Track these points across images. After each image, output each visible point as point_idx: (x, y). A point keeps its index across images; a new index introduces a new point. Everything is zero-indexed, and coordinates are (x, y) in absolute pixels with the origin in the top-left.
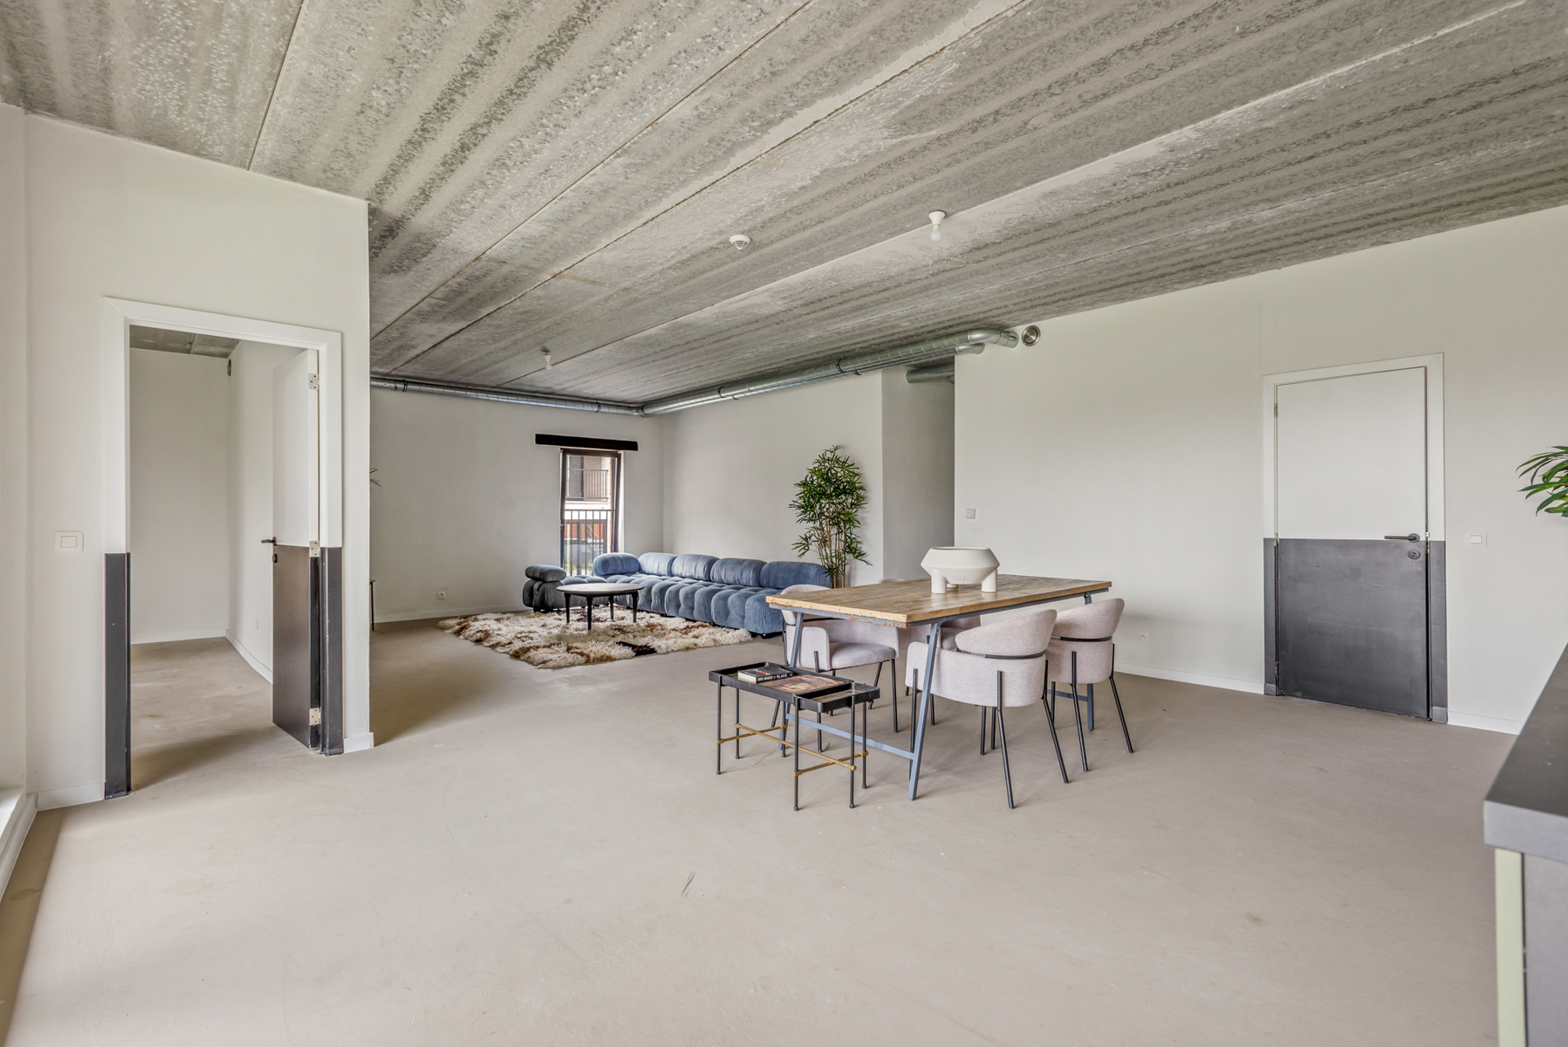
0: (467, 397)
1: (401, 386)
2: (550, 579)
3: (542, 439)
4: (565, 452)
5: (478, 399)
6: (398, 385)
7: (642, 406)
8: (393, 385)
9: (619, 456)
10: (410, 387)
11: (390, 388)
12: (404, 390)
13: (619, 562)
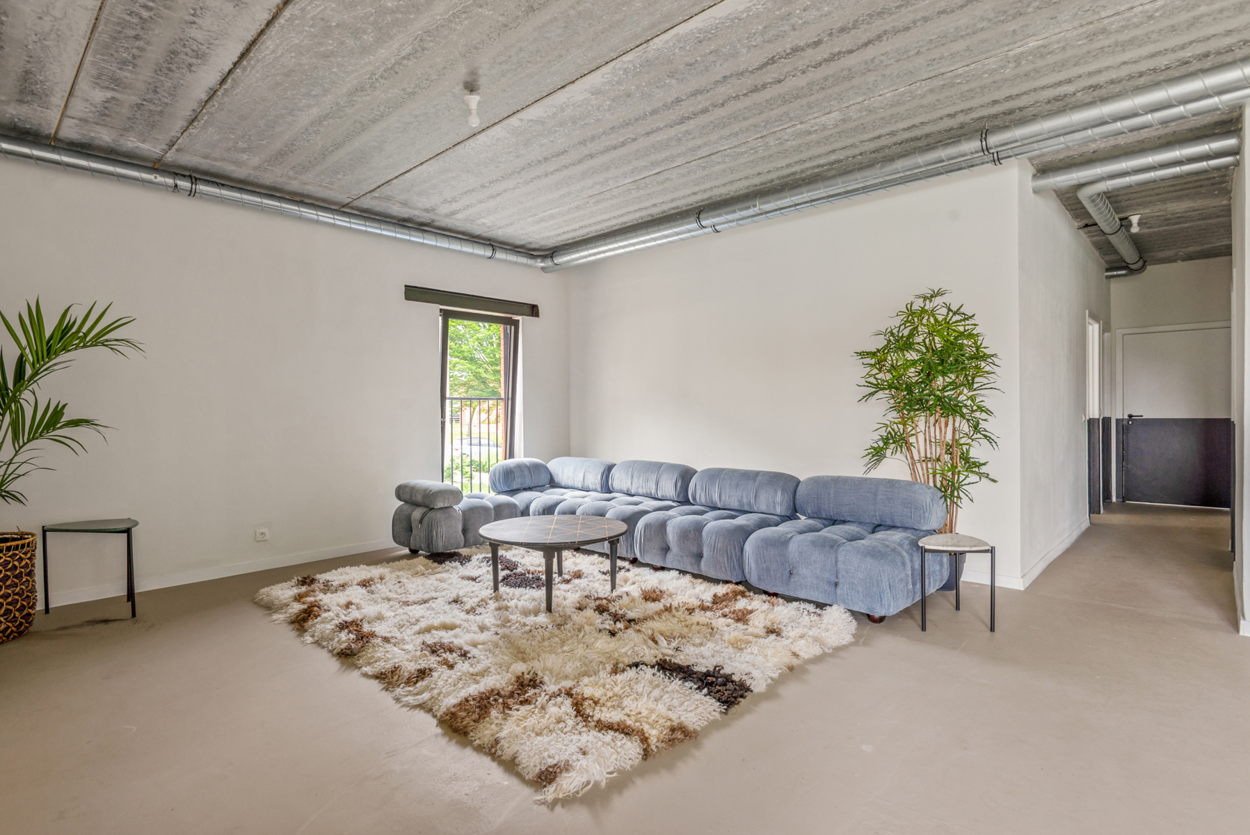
0: (300, 218)
1: (184, 184)
2: (440, 505)
3: (414, 293)
4: (446, 315)
5: (317, 222)
6: (180, 183)
7: (551, 252)
8: (170, 181)
9: (516, 323)
10: (202, 188)
11: (166, 186)
12: (192, 193)
13: (526, 473)
